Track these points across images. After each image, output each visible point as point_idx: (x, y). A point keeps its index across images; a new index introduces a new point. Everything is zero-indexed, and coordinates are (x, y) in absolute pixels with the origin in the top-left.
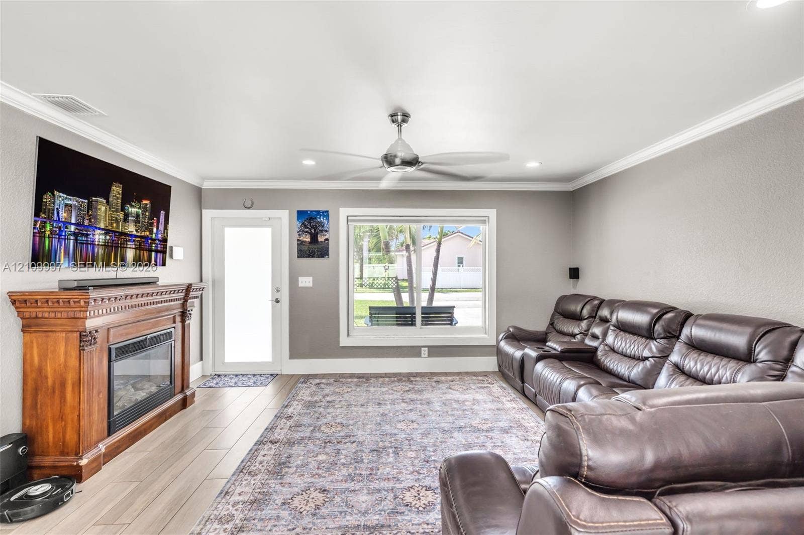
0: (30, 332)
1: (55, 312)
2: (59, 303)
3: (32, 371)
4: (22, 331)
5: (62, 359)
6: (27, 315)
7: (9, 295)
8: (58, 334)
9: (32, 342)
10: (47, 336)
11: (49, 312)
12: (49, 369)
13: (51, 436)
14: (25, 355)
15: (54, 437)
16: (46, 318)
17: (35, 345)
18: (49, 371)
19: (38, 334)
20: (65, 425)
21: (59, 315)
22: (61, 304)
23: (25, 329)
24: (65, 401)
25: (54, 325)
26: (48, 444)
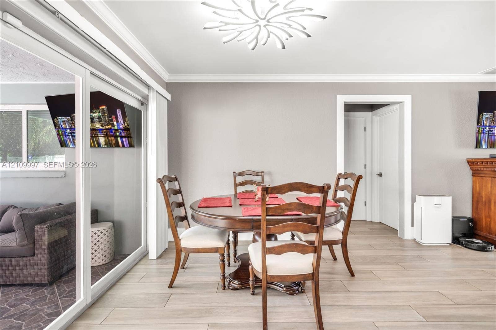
0: (475, 176)
1: (486, 168)
2: (487, 164)
3: (476, 193)
4: (472, 175)
5: (489, 190)
6: (474, 169)
7: (467, 160)
8: (488, 178)
9: (476, 181)
10: (483, 179)
11: (483, 168)
12: (483, 193)
13: (484, 223)
14: (473, 186)
15: (485, 224)
16: (482, 170)
17: (477, 182)
18: (483, 194)
19: (480, 177)
20: (491, 221)
21: (488, 169)
22: (489, 164)
23: (473, 175)
24: (491, 209)
25: (486, 174)
26: (483, 227)
